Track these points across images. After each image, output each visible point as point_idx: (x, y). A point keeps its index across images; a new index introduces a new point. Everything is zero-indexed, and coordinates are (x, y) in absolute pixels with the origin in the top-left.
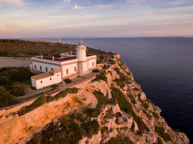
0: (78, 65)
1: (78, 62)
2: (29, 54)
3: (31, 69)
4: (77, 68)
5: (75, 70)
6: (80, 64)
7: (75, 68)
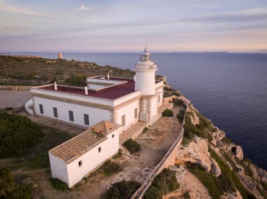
0: (141, 103)
1: (142, 99)
2: (16, 78)
3: (31, 112)
4: (138, 111)
5: (136, 117)
6: (145, 102)
7: (136, 110)
